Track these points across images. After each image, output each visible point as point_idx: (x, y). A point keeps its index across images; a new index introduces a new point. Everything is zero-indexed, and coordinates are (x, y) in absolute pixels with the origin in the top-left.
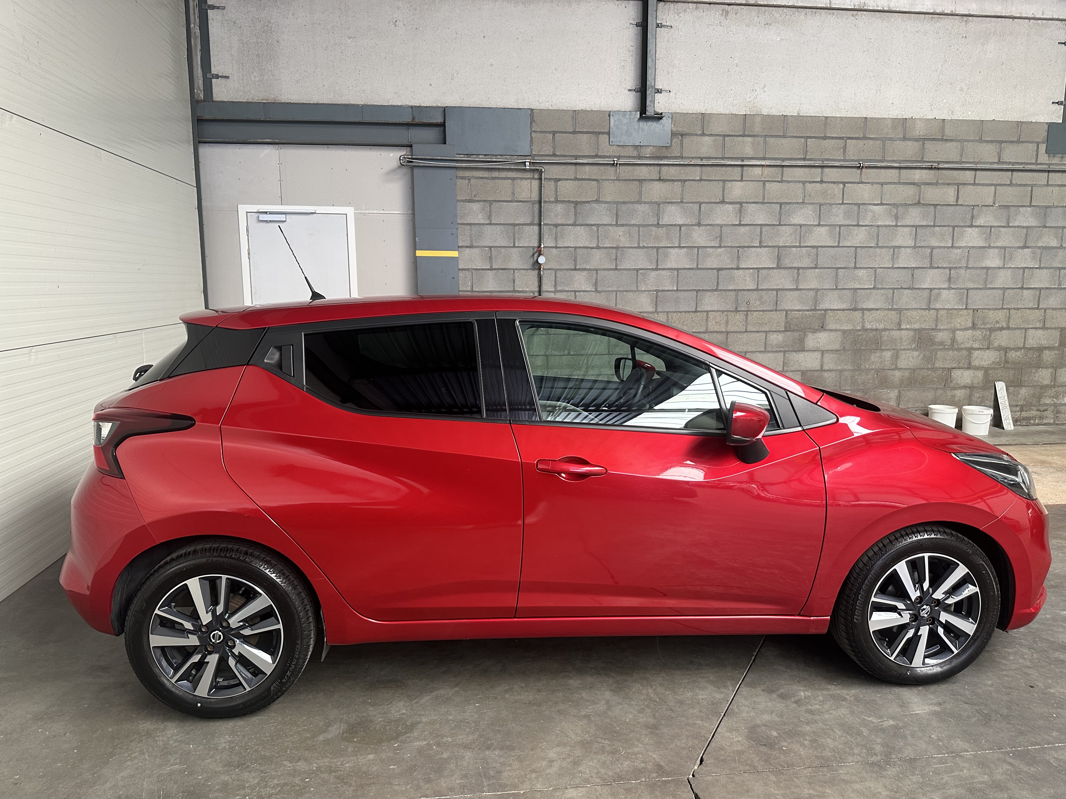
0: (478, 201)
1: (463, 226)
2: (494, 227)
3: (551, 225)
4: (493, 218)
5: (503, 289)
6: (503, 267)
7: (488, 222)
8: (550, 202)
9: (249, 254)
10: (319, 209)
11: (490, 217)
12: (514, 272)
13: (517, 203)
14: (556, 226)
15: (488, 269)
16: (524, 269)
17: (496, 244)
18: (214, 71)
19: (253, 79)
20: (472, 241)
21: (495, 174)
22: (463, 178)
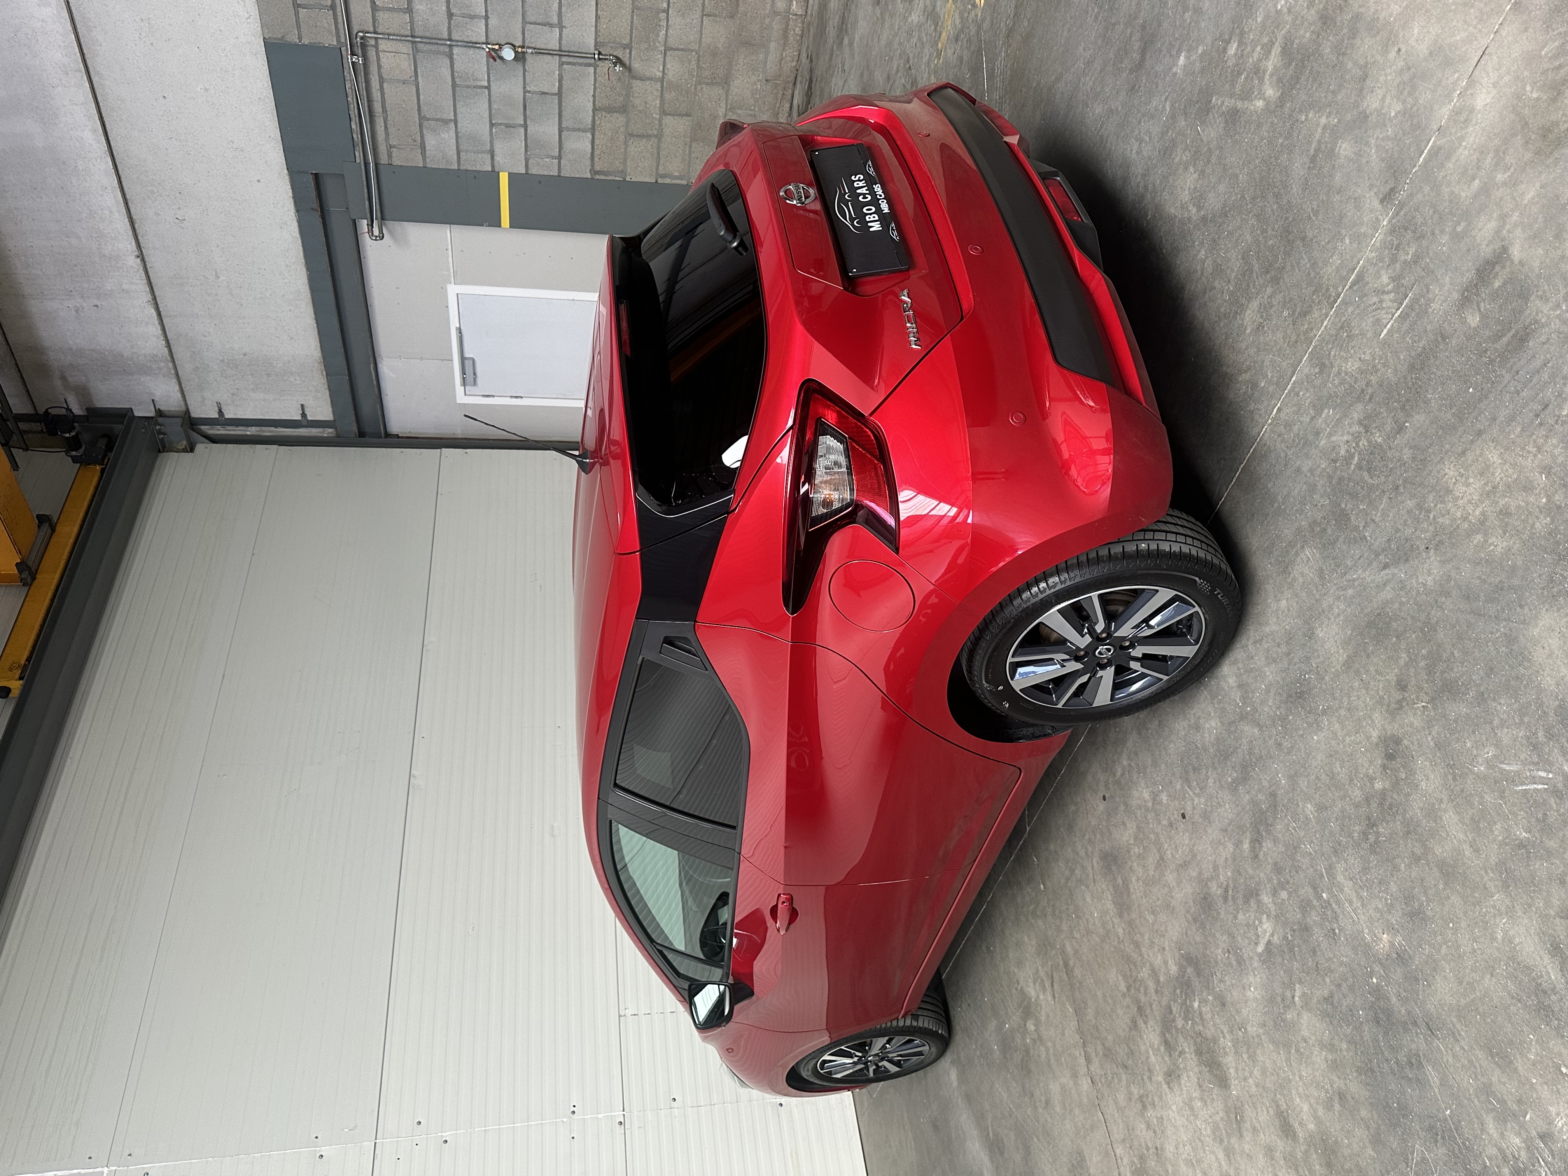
0: (422, 137)
1: (462, 162)
2: (459, 116)
3: (449, 23)
4: (445, 116)
5: (557, 111)
6: (522, 108)
7: (452, 125)
8: (412, 22)
9: (517, 397)
10: (454, 324)
11: (446, 122)
12: (529, 92)
13: (420, 78)
14: (450, 15)
15: (526, 130)
16: (524, 74)
17: (487, 115)
18: (298, 417)
19: (299, 382)
20: (484, 152)
21: (377, 107)
22: (390, 156)
